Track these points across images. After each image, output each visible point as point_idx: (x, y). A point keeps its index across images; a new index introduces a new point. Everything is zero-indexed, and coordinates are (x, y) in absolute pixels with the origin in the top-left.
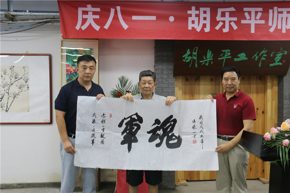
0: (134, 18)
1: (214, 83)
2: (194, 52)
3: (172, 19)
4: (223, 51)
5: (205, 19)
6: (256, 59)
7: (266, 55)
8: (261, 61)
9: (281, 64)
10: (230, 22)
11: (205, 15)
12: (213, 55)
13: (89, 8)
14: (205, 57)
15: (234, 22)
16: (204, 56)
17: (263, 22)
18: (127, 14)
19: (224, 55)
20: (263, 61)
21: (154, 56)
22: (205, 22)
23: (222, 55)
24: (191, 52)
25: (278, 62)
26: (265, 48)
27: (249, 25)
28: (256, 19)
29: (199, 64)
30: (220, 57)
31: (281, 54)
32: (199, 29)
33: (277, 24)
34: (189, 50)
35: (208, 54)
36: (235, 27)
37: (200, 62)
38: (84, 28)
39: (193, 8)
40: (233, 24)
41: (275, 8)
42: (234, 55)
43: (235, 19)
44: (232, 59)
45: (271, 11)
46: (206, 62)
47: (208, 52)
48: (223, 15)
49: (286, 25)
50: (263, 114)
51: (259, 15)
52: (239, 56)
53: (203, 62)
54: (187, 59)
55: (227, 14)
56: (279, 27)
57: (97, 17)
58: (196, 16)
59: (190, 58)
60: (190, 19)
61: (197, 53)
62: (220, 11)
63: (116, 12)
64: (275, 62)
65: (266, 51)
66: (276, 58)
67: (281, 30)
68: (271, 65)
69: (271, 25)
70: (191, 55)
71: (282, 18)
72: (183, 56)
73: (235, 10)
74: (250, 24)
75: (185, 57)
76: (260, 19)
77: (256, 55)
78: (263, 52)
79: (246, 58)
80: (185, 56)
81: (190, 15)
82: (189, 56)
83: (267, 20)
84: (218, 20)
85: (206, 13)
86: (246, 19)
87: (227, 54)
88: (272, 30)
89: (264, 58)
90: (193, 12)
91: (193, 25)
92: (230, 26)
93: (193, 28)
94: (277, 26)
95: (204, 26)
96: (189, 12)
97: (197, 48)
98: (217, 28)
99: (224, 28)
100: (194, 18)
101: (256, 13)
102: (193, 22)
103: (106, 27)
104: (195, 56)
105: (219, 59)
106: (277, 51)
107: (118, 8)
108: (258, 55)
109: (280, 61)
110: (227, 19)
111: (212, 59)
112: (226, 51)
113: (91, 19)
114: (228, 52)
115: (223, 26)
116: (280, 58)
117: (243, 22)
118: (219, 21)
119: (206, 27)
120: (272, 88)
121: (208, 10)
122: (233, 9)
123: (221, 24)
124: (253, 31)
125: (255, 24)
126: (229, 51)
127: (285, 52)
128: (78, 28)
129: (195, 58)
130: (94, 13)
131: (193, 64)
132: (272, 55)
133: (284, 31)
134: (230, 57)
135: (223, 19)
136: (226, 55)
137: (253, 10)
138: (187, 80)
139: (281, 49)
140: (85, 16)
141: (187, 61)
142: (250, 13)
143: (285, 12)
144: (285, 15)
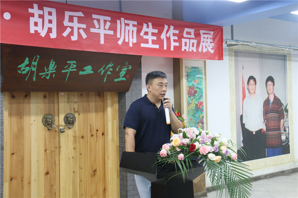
1: (47, 101)
2: (34, 62)
3: (7, 16)
4: (68, 62)
5: (50, 22)
6: (102, 73)
7: (111, 69)
8: (106, 76)
9: (124, 79)
10: (79, 29)
11: (50, 18)
12: (56, 66)
14: (47, 69)
15: (83, 29)
16: (45, 67)
17: (111, 32)
19: (69, 67)
20: (108, 75)
22: (50, 25)
23: (67, 67)
24: (30, 61)
25: (122, 77)
26: (112, 62)
27: (98, 35)
28: (105, 29)
29: (38, 76)
30: (64, 69)
31: (126, 68)
32: (43, 34)
33: (125, 36)
34: (27, 59)
35: (51, 65)
36: (84, 36)
37: (40, 74)
39: (36, 6)
40: (81, 31)
41: (122, 20)
42: (80, 68)
43: (84, 26)
44: (77, 72)
45: (118, 21)
46: (47, 75)
47: (51, 63)
48: (71, 19)
49: (133, 38)
50: (103, 136)
51: (108, 24)
52: (85, 68)
53: (43, 75)
54: (24, 70)
55: (76, 19)
56: (127, 41)
58: (39, 17)
59: (28, 69)
60: (32, 20)
61: (37, 63)
62: (67, 14)
64: (119, 77)
65: (113, 65)
66: (121, 73)
67: (128, 43)
68: (116, 80)
69: (120, 37)
70: (29, 65)
71: (129, 30)
72: (19, 67)
73: (83, 16)
74: (100, 33)
75: (21, 68)
76: (109, 29)
77: (103, 69)
78: (110, 65)
79: (92, 72)
80: (22, 66)
81: (33, 15)
82: (26, 66)
83: (115, 31)
84: (65, 25)
85: (51, 15)
86: (96, 28)
87: (73, 65)
88: (120, 42)
89: (109, 72)
90: (35, 11)
91: (36, 28)
92: (79, 35)
93: (36, 31)
94: (124, 39)
95: (50, 30)
96: (30, 10)
97: (38, 56)
99: (73, 35)
100: (36, 19)
102: (36, 24)
104: (34, 67)
105: (63, 71)
106: (123, 65)
108: (104, 69)
109: (125, 76)
110: (76, 24)
111: (55, 71)
112: (72, 62)
114: (74, 64)
115: (71, 33)
116: (125, 72)
117: (92, 30)
118: (67, 27)
119: (51, 32)
120: (112, 105)
121: (54, 11)
122: (81, 14)
123: (68, 30)
124: (102, 42)
125: (105, 34)
126: (75, 62)
127: (129, 67)
129: (34, 69)
131: (31, 77)
132: (117, 70)
133: (131, 45)
134: (75, 70)
135: (70, 24)
136: (71, 67)
137: (102, 18)
138: (13, 97)
139: (126, 63)
141: (23, 73)
142: (98, 21)
143: (131, 26)
144: (131, 28)
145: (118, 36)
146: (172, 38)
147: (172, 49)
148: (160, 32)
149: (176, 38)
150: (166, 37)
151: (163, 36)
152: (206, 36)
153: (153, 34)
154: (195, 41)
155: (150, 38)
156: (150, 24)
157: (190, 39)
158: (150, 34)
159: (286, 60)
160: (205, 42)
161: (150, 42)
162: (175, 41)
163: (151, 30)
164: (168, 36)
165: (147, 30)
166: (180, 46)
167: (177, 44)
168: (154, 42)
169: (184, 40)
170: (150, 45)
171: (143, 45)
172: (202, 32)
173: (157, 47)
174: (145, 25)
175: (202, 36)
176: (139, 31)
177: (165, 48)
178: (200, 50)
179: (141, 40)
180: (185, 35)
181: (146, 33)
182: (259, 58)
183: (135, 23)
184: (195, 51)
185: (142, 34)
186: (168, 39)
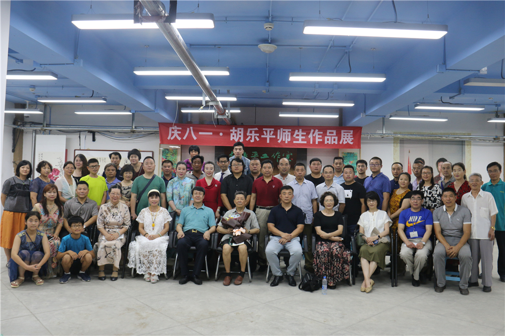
0: (200, 133)
3: (221, 134)
5: (240, 134)
6: (274, 157)
10: (255, 136)
11: (240, 132)
13: (176, 127)
17: (274, 137)
18: (196, 132)
21: (214, 155)
22: (240, 136)
27: (266, 138)
28: (270, 135)
31: (289, 155)
36: (258, 139)
38: (172, 138)
39: (234, 128)
40: (257, 138)
41: (282, 129)
42: (260, 155)
43: (258, 135)
45: (279, 131)
48: (251, 132)
49: (288, 139)
51: (272, 132)
52: (263, 155)
55: (253, 132)
56: (284, 140)
57: (180, 132)
60: (232, 135)
62: (249, 130)
63: (190, 130)
65: (280, 153)
67: (285, 141)
71: (285, 135)
76: (273, 135)
78: (277, 153)
81: (232, 132)
83: (277, 136)
84: (248, 135)
85: (241, 131)
86: (264, 135)
88: (279, 141)
90: (233, 130)
91: (233, 138)
92: (255, 139)
93: (233, 139)
94: (282, 139)
95: (240, 138)
96: (231, 130)
98: (247, 140)
100: (234, 134)
101: (270, 131)
102: (233, 136)
103: (184, 138)
107: (191, 128)
108: (275, 155)
110: (253, 134)
112: (255, 152)
113: (176, 133)
115: (251, 139)
117: (262, 136)
121: (242, 129)
122: (257, 129)
123: (249, 137)
124: (268, 142)
125: (270, 138)
126: (257, 152)
127: (291, 154)
128: (169, 138)
130: (178, 130)
133: (286, 142)
135: (251, 135)
137: (268, 130)
139: (287, 152)
140: (173, 132)
142: (266, 131)
143: (287, 132)
144: (287, 133)
145: (278, 138)
146: (317, 136)
147: (317, 143)
148: (308, 134)
149: (321, 136)
150: (313, 136)
151: (310, 136)
152: (346, 134)
153: (302, 135)
154: (336, 138)
155: (300, 138)
156: (300, 130)
157: (331, 136)
158: (300, 135)
159: (465, 145)
160: (346, 137)
161: (300, 140)
162: (319, 138)
163: (301, 133)
164: (314, 135)
165: (298, 133)
166: (324, 141)
167: (321, 140)
168: (303, 140)
169: (326, 138)
170: (300, 142)
171: (294, 142)
172: (342, 131)
173: (305, 142)
174: (297, 131)
175: (342, 134)
176: (292, 135)
177: (311, 143)
178: (341, 143)
179: (293, 139)
180: (328, 134)
181: (298, 135)
182: (429, 144)
183: (290, 130)
184: (336, 143)
185: (294, 136)
186: (314, 138)
